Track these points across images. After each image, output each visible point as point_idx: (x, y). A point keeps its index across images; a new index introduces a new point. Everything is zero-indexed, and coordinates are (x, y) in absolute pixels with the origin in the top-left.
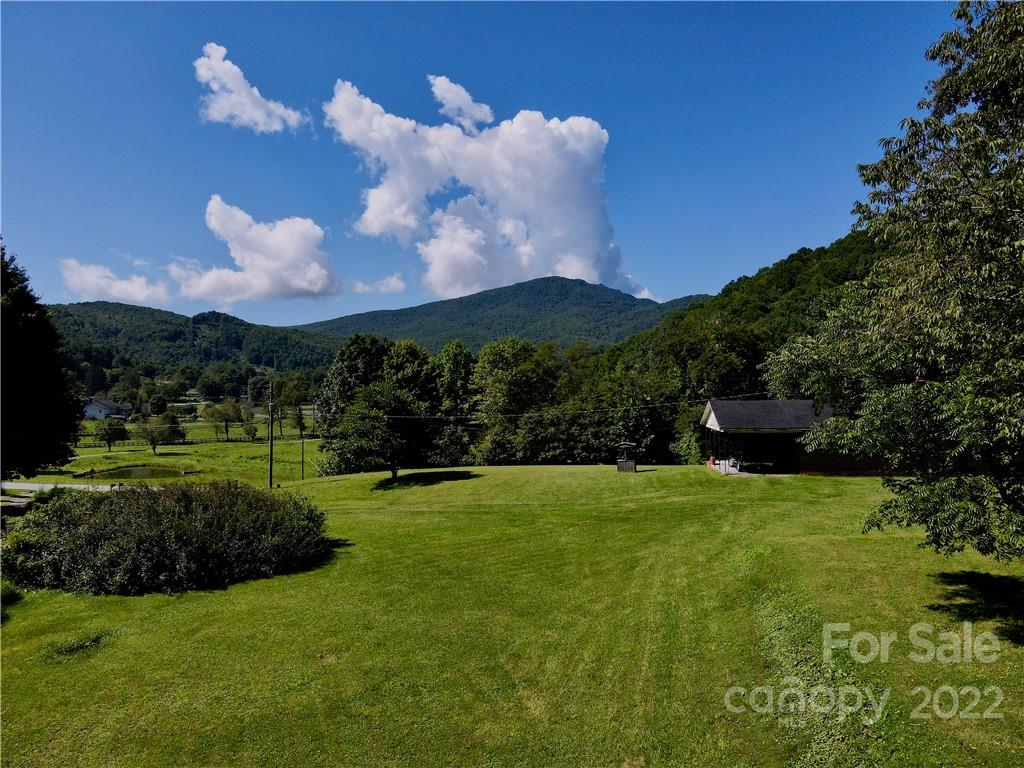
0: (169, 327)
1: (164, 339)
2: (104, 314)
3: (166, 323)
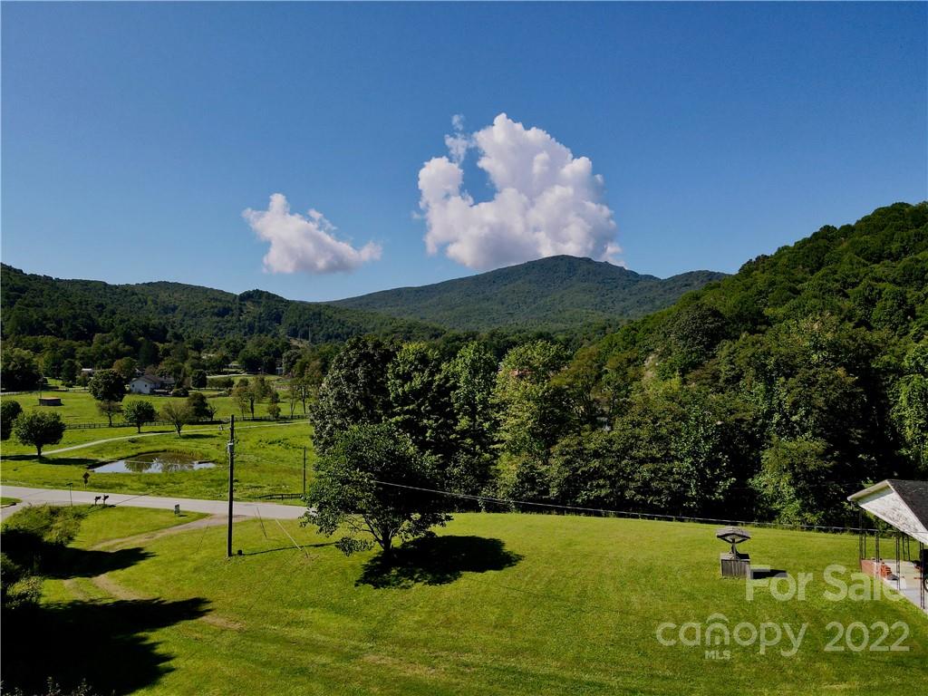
0: (219, 304)
1: (214, 314)
2: (165, 292)
3: (216, 300)
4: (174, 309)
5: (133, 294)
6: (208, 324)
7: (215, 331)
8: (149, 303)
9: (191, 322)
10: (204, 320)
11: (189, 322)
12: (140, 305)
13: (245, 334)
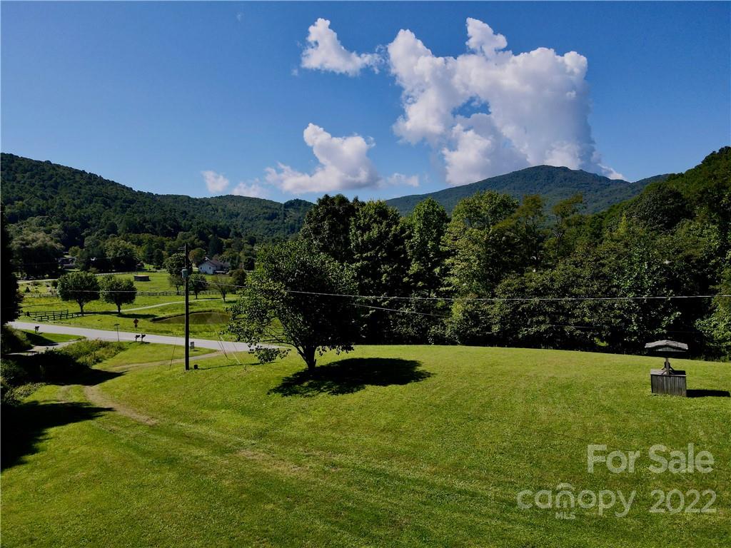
0: (269, 211)
1: (265, 218)
2: (231, 203)
3: (267, 207)
4: (238, 214)
5: (209, 204)
6: (261, 226)
7: (266, 231)
8: (220, 210)
9: (249, 225)
10: (258, 222)
11: (247, 224)
12: (213, 213)
13: (288, 233)
